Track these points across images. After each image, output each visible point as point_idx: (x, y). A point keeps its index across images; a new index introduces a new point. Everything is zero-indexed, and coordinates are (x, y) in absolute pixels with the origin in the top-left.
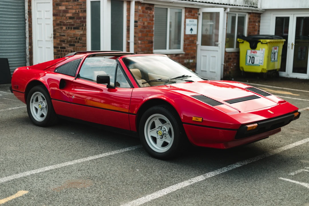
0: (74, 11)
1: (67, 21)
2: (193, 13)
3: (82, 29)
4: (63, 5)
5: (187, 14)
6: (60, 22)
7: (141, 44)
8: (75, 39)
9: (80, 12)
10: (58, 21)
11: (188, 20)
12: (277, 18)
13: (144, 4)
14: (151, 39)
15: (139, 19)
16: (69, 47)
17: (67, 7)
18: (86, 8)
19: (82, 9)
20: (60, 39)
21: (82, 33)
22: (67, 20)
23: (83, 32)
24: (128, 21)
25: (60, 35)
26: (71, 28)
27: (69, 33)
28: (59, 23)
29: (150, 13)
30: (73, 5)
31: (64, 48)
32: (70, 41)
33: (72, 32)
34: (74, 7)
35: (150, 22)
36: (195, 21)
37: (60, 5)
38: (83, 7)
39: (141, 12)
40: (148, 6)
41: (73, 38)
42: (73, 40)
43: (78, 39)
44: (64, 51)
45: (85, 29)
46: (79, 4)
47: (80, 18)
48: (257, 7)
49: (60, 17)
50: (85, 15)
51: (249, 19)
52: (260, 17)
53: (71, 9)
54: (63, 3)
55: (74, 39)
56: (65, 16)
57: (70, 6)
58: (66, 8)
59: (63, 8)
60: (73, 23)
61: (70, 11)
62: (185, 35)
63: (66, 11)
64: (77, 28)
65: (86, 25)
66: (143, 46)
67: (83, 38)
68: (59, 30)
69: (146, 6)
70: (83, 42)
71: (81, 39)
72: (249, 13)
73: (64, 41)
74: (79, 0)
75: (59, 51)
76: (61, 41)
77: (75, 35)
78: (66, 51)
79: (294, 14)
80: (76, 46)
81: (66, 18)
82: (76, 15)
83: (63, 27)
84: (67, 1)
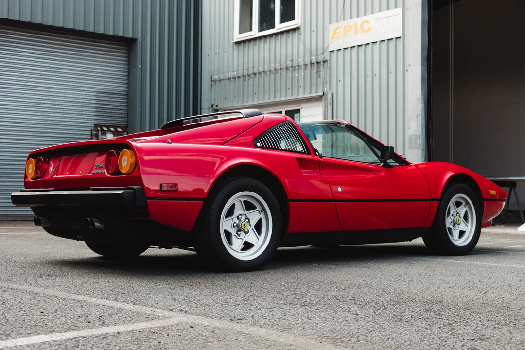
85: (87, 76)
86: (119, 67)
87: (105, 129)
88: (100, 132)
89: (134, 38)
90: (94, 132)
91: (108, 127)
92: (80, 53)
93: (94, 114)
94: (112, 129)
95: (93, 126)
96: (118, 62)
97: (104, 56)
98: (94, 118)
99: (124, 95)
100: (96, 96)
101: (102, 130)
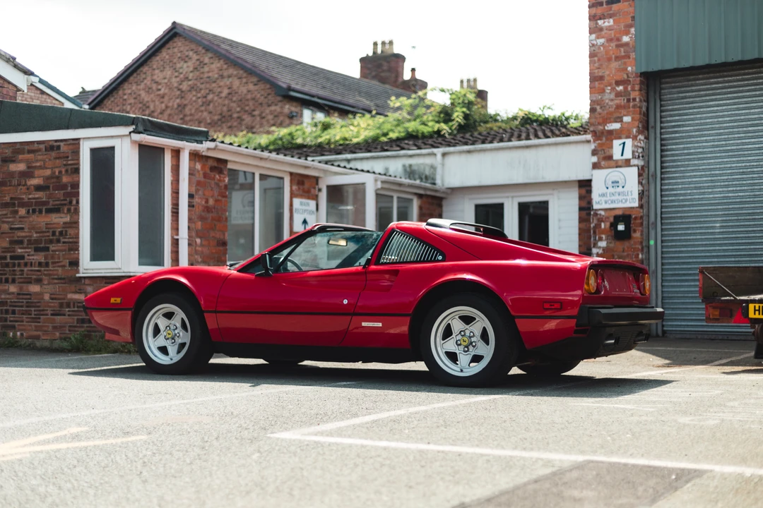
0: (48, 172)
1: (30, 196)
2: (306, 186)
3: (69, 210)
4: (21, 161)
5: (295, 187)
6: (11, 198)
7: (202, 245)
8: (50, 234)
9: (63, 173)
10: (5, 197)
11: (297, 202)
12: (477, 207)
13: (208, 158)
14: (222, 237)
15: (197, 191)
16: (33, 255)
17: (30, 165)
18: (78, 164)
19: (70, 167)
20: (9, 237)
21: (67, 219)
22: (30, 194)
23: (71, 217)
24: (176, 193)
25: (11, 229)
26: (40, 212)
27: (34, 223)
28: (9, 201)
29: (220, 180)
30: (47, 160)
31: (22, 257)
32: (37, 241)
33: (42, 220)
34: (49, 164)
35: (220, 198)
36: (312, 203)
37: (13, 161)
38: (70, 162)
39: (202, 176)
40: (215, 164)
41: (45, 232)
42: (43, 239)
43: (57, 234)
44: (19, 265)
45: (77, 211)
46: (62, 155)
47: (64, 187)
48: (434, 184)
49: (12, 188)
50: (76, 179)
51: (421, 208)
52: (440, 206)
53: (40, 168)
54: (21, 157)
55: (48, 234)
56: (25, 185)
57: (37, 161)
58: (29, 167)
59: (21, 167)
60: (44, 200)
61: (37, 173)
62: (292, 232)
63: (28, 174)
64: (56, 210)
65: (78, 202)
66: (206, 251)
67: (71, 231)
68: (7, 218)
69: (210, 163)
70: (71, 240)
71: (66, 235)
72: (420, 196)
73: (21, 242)
74: (61, 148)
75: (7, 265)
76: (12, 242)
77: (49, 226)
78: (26, 265)
79: (513, 197)
80: (52, 251)
81: (28, 189)
82: (53, 180)
83: (20, 209)
84: (30, 152)
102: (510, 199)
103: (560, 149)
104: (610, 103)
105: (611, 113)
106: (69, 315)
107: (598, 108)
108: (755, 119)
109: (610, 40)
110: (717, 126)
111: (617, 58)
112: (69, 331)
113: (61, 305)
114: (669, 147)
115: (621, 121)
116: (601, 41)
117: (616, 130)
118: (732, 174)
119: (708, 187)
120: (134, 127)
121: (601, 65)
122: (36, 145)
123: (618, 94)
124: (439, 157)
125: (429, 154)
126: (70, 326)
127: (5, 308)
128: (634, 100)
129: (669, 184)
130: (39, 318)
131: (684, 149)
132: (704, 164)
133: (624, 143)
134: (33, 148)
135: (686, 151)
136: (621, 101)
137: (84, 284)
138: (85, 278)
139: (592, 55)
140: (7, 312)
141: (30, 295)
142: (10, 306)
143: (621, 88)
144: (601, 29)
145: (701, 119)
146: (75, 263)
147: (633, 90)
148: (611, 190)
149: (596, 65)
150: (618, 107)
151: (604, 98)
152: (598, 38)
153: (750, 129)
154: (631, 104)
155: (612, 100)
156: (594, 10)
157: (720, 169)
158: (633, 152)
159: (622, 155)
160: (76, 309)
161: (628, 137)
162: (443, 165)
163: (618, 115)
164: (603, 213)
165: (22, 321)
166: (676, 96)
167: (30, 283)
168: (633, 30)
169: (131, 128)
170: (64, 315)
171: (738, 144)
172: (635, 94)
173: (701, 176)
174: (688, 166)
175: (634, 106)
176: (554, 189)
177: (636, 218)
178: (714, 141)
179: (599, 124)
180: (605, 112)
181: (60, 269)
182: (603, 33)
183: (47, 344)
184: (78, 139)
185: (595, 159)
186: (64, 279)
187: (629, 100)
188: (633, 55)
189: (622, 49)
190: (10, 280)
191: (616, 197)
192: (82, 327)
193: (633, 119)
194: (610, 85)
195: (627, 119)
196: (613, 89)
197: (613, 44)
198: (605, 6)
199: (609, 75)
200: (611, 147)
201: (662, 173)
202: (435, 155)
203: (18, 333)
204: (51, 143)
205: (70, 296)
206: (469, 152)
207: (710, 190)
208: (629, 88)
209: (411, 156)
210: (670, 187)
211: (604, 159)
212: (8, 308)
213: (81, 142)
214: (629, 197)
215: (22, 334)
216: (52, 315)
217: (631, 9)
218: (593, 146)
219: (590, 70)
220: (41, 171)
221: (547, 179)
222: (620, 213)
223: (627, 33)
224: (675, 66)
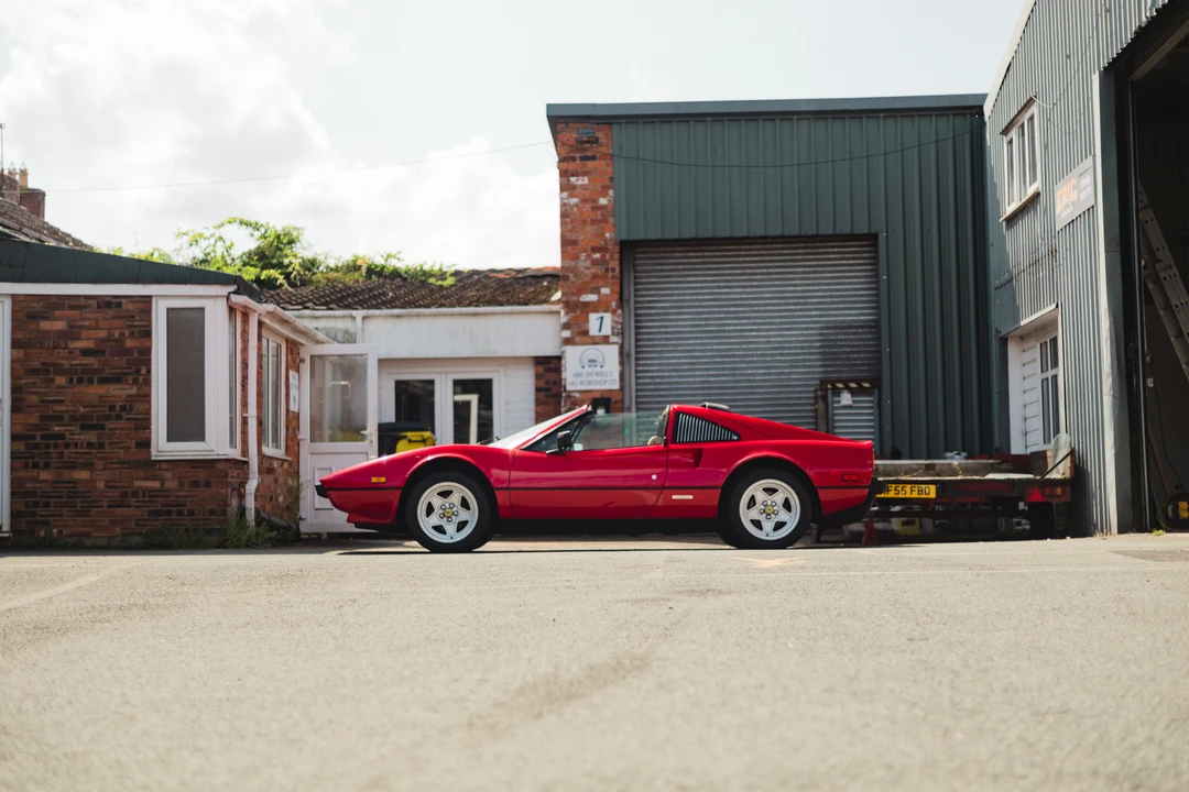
0: (103, 334)
1: (74, 362)
2: (294, 356)
3: (135, 381)
4: (59, 319)
5: (288, 358)
8: (107, 408)
9: (127, 335)
10: (33, 361)
11: (291, 375)
12: (398, 383)
16: (79, 434)
17: (73, 324)
18: (150, 325)
19: (136, 329)
20: (40, 412)
21: (134, 391)
22: (74, 359)
23: (139, 389)
24: (244, 363)
25: (43, 401)
26: (91, 381)
27: (81, 395)
28: (39, 367)
30: (101, 319)
31: (62, 437)
32: (83, 417)
33: (94, 391)
34: (104, 324)
36: (296, 375)
37: (47, 318)
38: (136, 323)
41: (99, 406)
42: (95, 415)
43: (117, 408)
44: (56, 446)
45: (148, 382)
46: (124, 314)
47: (129, 352)
49: (43, 350)
50: (147, 344)
53: (89, 328)
54: (57, 313)
55: (102, 409)
56: (66, 347)
57: (85, 319)
58: (71, 327)
59: (60, 325)
60: (96, 367)
61: (84, 334)
62: (288, 410)
63: (72, 333)
64: (117, 380)
65: (149, 371)
67: (140, 407)
68: (36, 388)
70: (138, 416)
71: (131, 410)
73: (58, 418)
74: (124, 306)
75: (36, 446)
76: (42, 418)
77: (104, 399)
78: (67, 446)
79: (446, 373)
80: (110, 429)
81: (70, 353)
82: (110, 344)
83: (57, 377)
84: (72, 308)
85: (805, 304)
86: (861, 283)
87: (840, 385)
88: (830, 392)
89: (873, 231)
90: (820, 393)
91: (846, 382)
92: (790, 270)
93: (819, 363)
94: (853, 385)
95: (818, 382)
96: (859, 274)
97: (833, 269)
98: (819, 369)
99: (872, 327)
100: (820, 335)
101: (835, 388)
102: (443, 376)
103: (515, 319)
104: (587, 272)
105: (584, 283)
106: (136, 507)
107: (571, 276)
108: (736, 299)
109: (584, 201)
110: (697, 304)
111: (593, 222)
112: (137, 525)
113: (124, 495)
114: (644, 324)
115: (598, 293)
116: (574, 201)
117: (593, 302)
118: (712, 357)
119: (688, 370)
120: (236, 287)
121: (574, 228)
122: (82, 299)
123: (595, 263)
124: (359, 320)
125: (344, 317)
126: (138, 520)
127: (33, 499)
128: (613, 270)
129: (644, 365)
130: (89, 511)
131: (661, 327)
132: (682, 345)
133: (602, 318)
134: (80, 304)
135: (663, 330)
136: (599, 270)
137: (160, 469)
138: (160, 461)
139: (564, 216)
140: (36, 504)
141: (74, 482)
142: (41, 497)
143: (598, 255)
144: (574, 187)
145: (678, 295)
146: (146, 444)
147: (612, 258)
148: (587, 369)
149: (569, 227)
150: (595, 277)
151: (579, 265)
152: (570, 196)
153: (732, 309)
154: (610, 274)
155: (588, 268)
156: (565, 165)
157: (699, 351)
158: (613, 328)
159: (600, 330)
160: (147, 499)
161: (606, 311)
162: (363, 330)
163: (594, 285)
164: (577, 395)
165: (62, 516)
166: (651, 268)
167: (75, 468)
168: (611, 192)
169: (233, 288)
170: (129, 506)
171: (718, 325)
172: (615, 264)
173: (680, 358)
174: (666, 345)
175: (613, 277)
176: (500, 366)
177: (616, 402)
178: (693, 319)
179: (573, 294)
180: (580, 281)
181: (122, 452)
182: (578, 190)
183: (103, 542)
184: (151, 297)
185: (567, 334)
186: (129, 463)
187: (607, 270)
188: (611, 220)
189: (599, 213)
190: (41, 465)
191: (594, 378)
192: (158, 520)
193: (612, 291)
194: (585, 251)
195: (605, 291)
196: (588, 256)
197: (588, 206)
198: (578, 161)
199: (583, 240)
200: (587, 321)
201: (637, 352)
202: (353, 318)
203: (55, 531)
204: (107, 299)
205: (137, 483)
206: (398, 316)
207: (689, 373)
208: (608, 256)
209: (317, 318)
210: (646, 368)
211: (578, 333)
212: (37, 499)
213: (154, 300)
214: (609, 378)
215: (60, 532)
216: (109, 506)
217: (609, 169)
218: (564, 319)
219: (562, 232)
220: (92, 333)
221: (500, 355)
222: (598, 395)
223: (604, 196)
224: (659, 236)
